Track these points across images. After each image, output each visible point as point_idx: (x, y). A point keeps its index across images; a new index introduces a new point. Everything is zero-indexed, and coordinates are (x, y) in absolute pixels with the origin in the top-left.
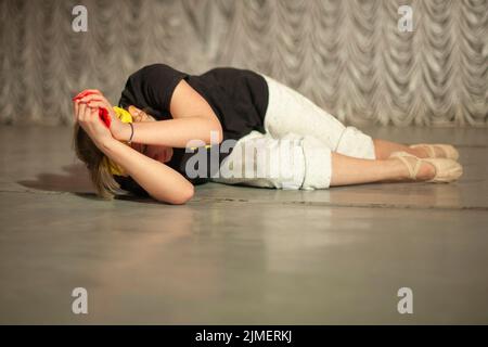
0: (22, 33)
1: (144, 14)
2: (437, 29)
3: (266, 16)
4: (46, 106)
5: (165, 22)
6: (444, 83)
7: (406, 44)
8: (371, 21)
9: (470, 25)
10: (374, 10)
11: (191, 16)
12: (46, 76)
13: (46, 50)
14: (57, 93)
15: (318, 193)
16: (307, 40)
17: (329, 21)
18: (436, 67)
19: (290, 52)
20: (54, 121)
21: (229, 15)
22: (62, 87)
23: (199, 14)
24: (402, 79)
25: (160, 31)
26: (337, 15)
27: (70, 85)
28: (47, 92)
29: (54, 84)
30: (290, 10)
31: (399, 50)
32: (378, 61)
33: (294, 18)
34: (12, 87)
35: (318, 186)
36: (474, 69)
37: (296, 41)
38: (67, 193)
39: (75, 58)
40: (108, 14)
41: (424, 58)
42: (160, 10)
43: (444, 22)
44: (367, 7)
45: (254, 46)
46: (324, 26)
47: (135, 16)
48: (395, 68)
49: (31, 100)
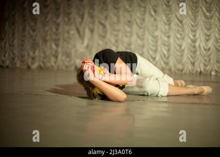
0: (14, 34)
1: (61, 29)
2: (166, 39)
3: (105, 32)
4: (22, 62)
5: (68, 32)
6: (168, 58)
7: (155, 44)
8: (143, 35)
9: (178, 38)
10: (144, 31)
11: (78, 31)
12: (22, 50)
13: (23, 41)
14: (26, 57)
15: (163, 98)
16: (120, 41)
17: (128, 34)
18: (165, 52)
19: (114, 45)
20: (25, 67)
21: (92, 31)
22: (29, 54)
23: (81, 30)
24: (153, 56)
25: (66, 35)
26: (131, 33)
27: (31, 54)
28: (23, 56)
29: (26, 53)
30: (115, 30)
31: (153, 45)
32: (145, 50)
33: (116, 33)
34: (9, 53)
35: (163, 95)
36: (179, 54)
37: (116, 41)
38: (73, 97)
39: (34, 44)
40: (47, 28)
41: (161, 49)
42: (66, 28)
43: (169, 37)
44: (142, 30)
45: (101, 42)
46: (126, 36)
47: (57, 30)
48: (151, 52)
49: (16, 59)
